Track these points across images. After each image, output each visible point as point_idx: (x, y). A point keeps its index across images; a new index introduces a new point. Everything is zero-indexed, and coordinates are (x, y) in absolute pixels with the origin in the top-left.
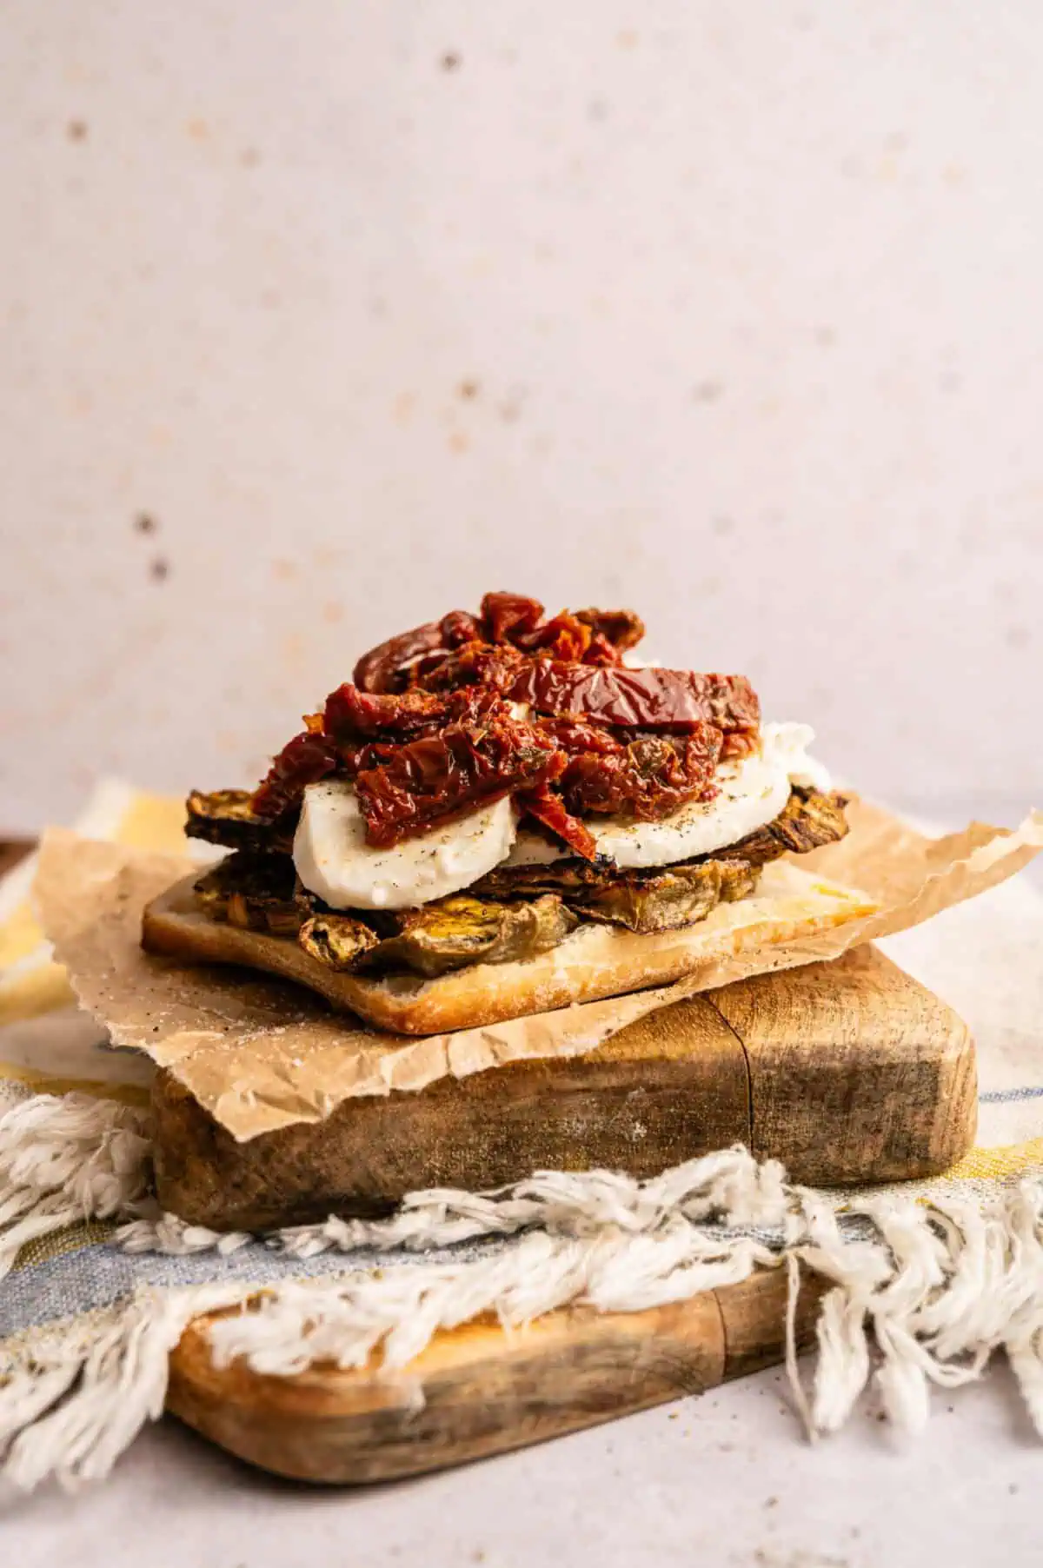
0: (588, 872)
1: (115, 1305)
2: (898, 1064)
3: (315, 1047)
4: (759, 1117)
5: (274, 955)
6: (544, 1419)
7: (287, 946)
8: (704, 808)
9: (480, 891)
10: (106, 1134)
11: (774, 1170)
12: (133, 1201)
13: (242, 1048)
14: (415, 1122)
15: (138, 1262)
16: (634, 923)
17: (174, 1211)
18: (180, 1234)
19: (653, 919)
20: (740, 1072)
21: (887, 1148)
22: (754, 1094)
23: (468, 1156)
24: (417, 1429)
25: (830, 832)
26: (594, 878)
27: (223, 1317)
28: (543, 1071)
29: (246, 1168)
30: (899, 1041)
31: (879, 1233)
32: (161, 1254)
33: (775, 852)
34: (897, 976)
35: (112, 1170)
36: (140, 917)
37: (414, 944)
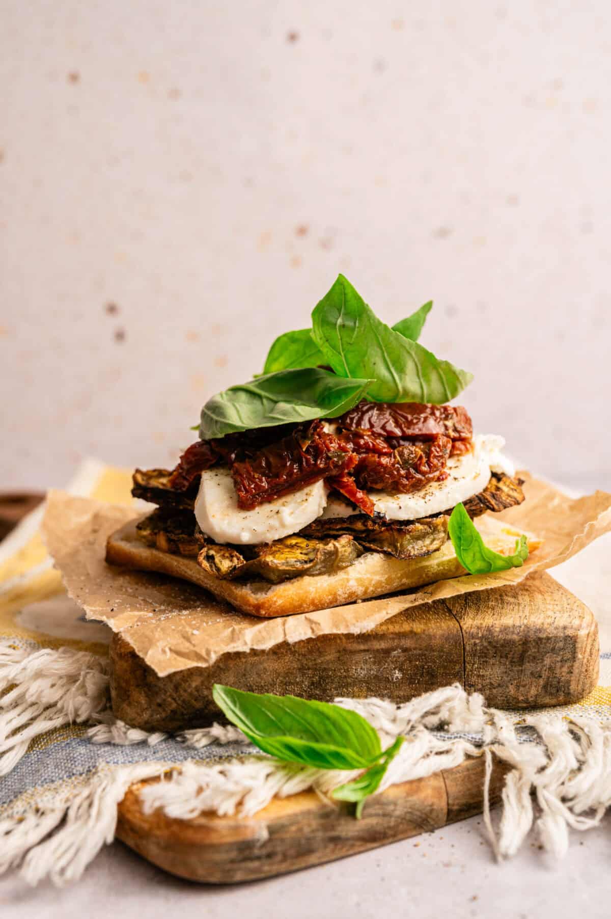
0: (370, 523)
1: (87, 775)
2: (552, 637)
3: (207, 623)
4: (469, 667)
5: (183, 568)
6: (339, 846)
7: (192, 564)
8: (439, 485)
9: (305, 533)
10: (82, 673)
11: (478, 699)
12: (99, 712)
13: (163, 622)
14: (265, 669)
15: (100, 749)
16: (396, 552)
17: (122, 719)
18: (125, 733)
19: (408, 550)
20: (458, 641)
21: (545, 687)
22: (466, 654)
23: (296, 689)
24: (264, 852)
25: (514, 500)
26: (373, 526)
27: (150, 784)
28: (340, 639)
29: (165, 695)
30: (553, 623)
31: (540, 737)
32: (114, 745)
33: (481, 511)
34: (552, 583)
35: (86, 694)
36: (105, 544)
37: (267, 564)
